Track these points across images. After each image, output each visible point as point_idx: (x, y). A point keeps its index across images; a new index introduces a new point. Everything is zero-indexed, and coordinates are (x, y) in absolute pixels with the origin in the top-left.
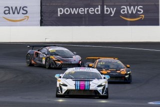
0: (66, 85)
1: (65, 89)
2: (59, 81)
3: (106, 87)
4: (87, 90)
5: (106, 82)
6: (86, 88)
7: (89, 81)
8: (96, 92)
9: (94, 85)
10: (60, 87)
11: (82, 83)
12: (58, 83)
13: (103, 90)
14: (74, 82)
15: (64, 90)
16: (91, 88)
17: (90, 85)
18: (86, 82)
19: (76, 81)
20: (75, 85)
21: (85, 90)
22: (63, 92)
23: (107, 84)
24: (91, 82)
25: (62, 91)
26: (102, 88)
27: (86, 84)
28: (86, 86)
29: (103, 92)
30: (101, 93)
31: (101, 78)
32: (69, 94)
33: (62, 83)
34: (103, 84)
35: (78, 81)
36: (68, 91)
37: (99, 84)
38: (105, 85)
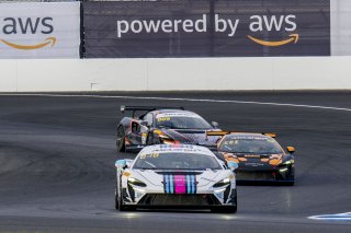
0: (142, 185)
1: (140, 191)
2: (127, 174)
3: (233, 187)
4: (191, 194)
5: (231, 177)
6: (189, 190)
7: (195, 174)
8: (210, 198)
9: (205, 183)
10: (130, 188)
11: (179, 178)
12: (124, 179)
13: (226, 193)
14: (162, 176)
15: (139, 194)
16: (200, 190)
17: (196, 183)
18: (188, 177)
19: (164, 173)
20: (164, 183)
21: (186, 195)
22: (137, 200)
23: (233, 181)
24: (198, 177)
25: (133, 198)
27: (188, 181)
28: (189, 185)
29: (225, 199)
30: (221, 201)
31: (219, 168)
32: (150, 203)
33: (133, 180)
34: (225, 181)
35: (169, 174)
36: (148, 198)
37: (217, 180)
38: (230, 183)
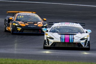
0: (52, 39)
2: (47, 34)
3: (88, 40)
5: (88, 36)
7: (73, 35)
8: (79, 44)
9: (77, 38)
10: (47, 40)
11: (67, 36)
12: (45, 36)
13: (85, 43)
14: (60, 35)
15: (51, 42)
16: (75, 41)
17: (73, 38)
18: (70, 36)
19: (61, 34)
20: (61, 38)
21: (69, 43)
22: (50, 44)
23: (89, 38)
24: (74, 36)
26: (84, 41)
27: (70, 37)
28: (70, 39)
29: (85, 45)
30: (83, 45)
31: (84, 32)
32: (55, 46)
33: (49, 37)
34: (85, 38)
35: (63, 34)
36: (54, 44)
37: (82, 37)
38: (87, 38)
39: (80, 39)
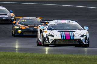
0: (52, 36)
1: (51, 39)
3: (88, 37)
4: (72, 40)
6: (71, 38)
9: (77, 35)
10: (47, 37)
11: (67, 33)
16: (76, 38)
17: (74, 35)
18: (70, 33)
21: (70, 40)
24: (74, 33)
25: (49, 41)
26: (84, 38)
28: (71, 36)
30: (84, 42)
33: (48, 34)
34: (85, 34)
35: (62, 31)
36: (55, 41)
38: (87, 35)
39: (81, 35)
